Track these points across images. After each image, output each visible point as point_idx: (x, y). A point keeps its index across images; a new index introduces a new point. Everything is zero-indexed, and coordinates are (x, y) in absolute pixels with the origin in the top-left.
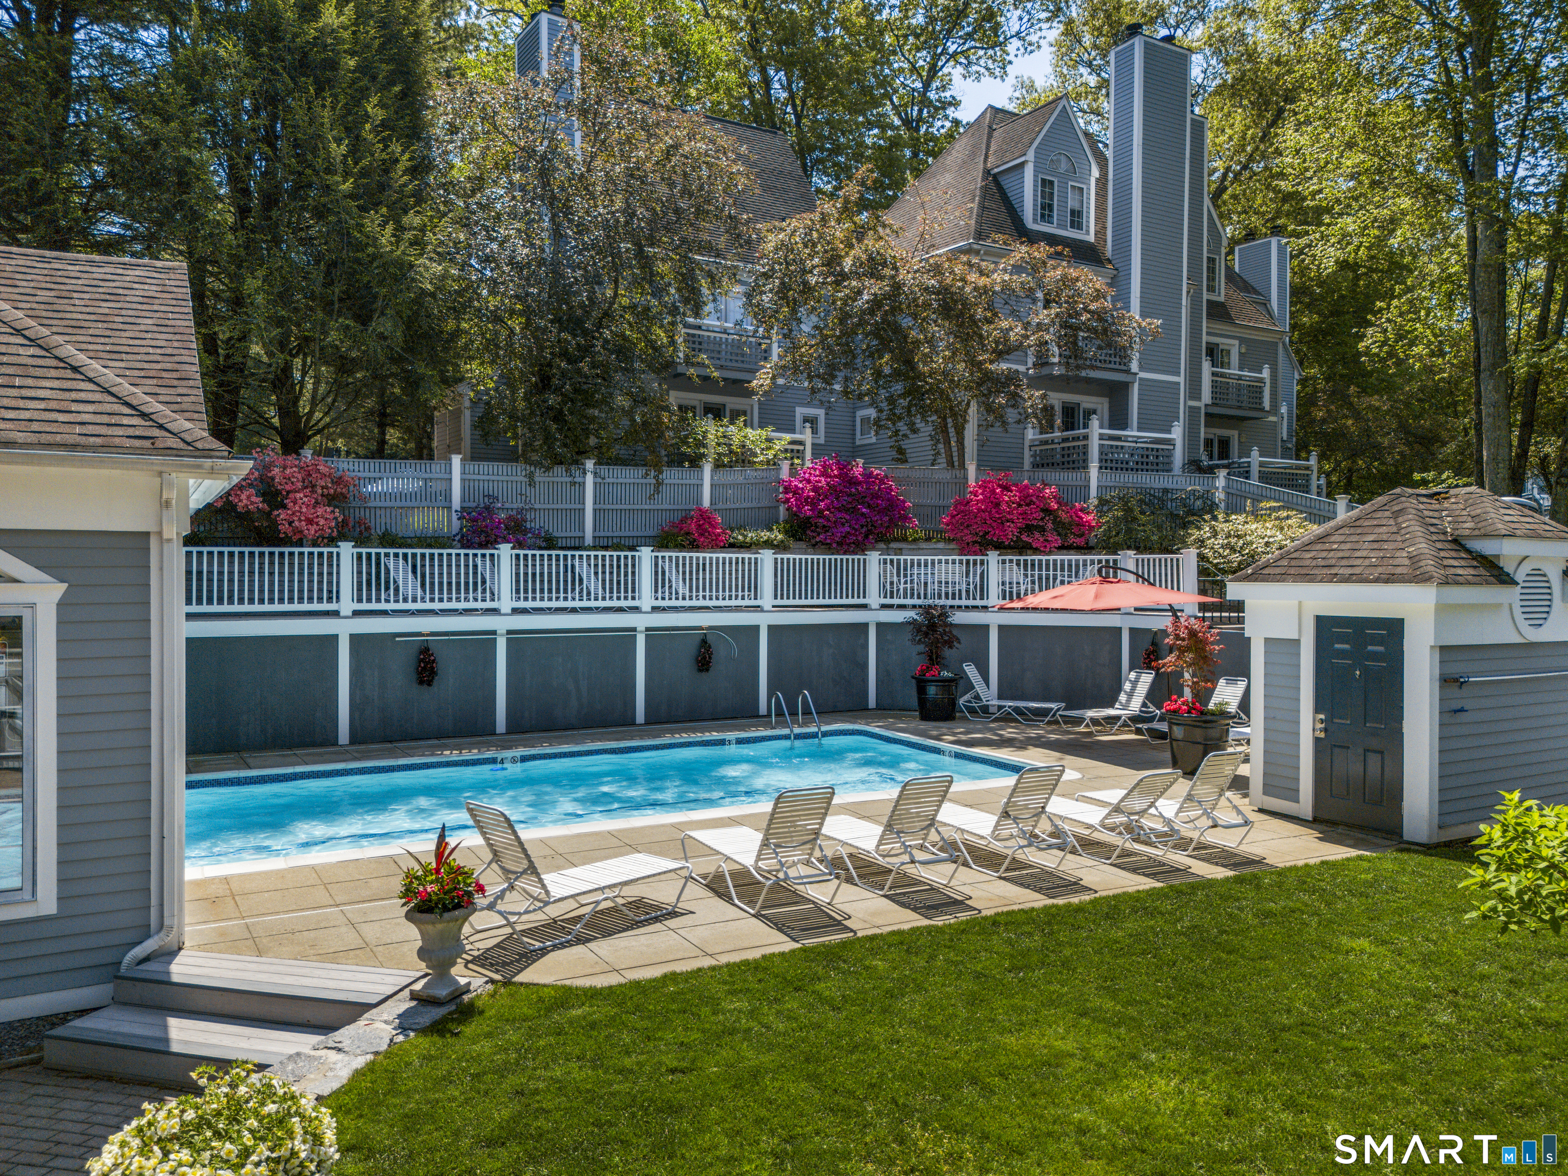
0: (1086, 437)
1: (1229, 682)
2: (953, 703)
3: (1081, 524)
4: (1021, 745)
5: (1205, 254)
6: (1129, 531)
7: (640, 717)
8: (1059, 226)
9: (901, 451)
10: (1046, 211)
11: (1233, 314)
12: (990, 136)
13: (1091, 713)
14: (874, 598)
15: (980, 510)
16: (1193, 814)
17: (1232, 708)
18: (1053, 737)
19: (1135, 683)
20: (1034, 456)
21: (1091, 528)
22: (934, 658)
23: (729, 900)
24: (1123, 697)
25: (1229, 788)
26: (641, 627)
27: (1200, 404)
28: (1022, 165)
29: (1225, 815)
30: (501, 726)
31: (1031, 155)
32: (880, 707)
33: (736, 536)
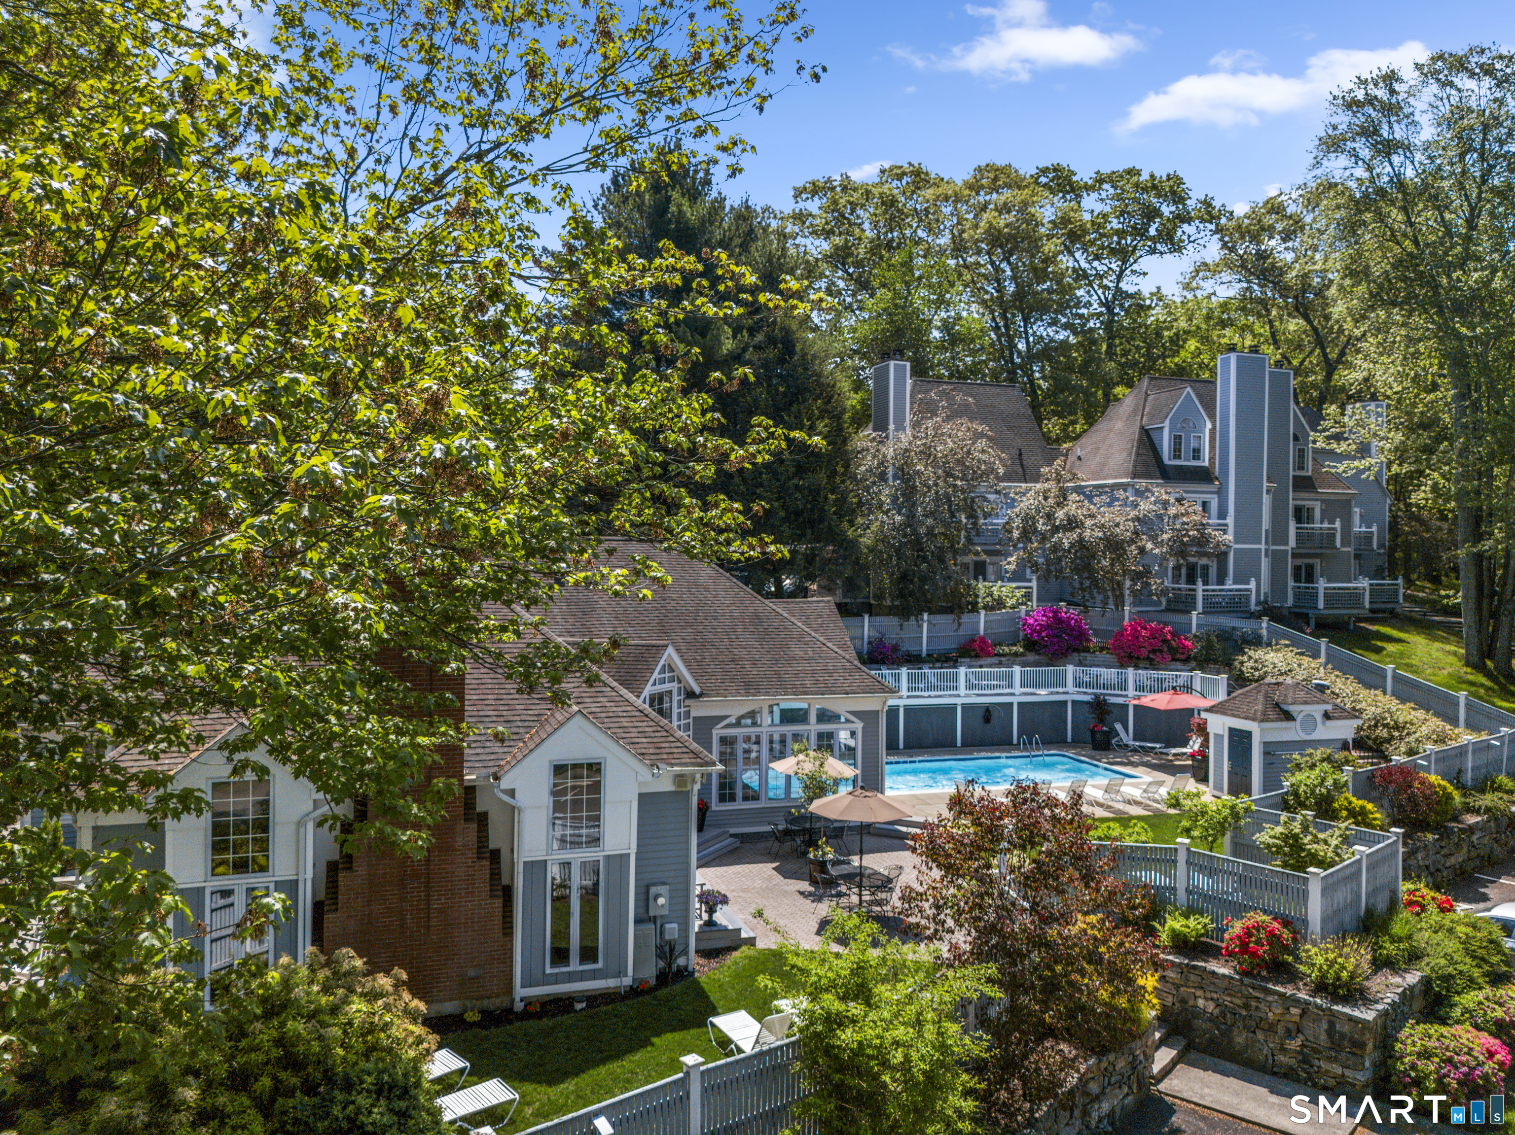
0: (1195, 590)
2: (1109, 743)
3: (1184, 647)
7: (959, 743)
8: (1185, 460)
10: (1177, 453)
11: (1317, 484)
12: (1146, 400)
13: (1175, 751)
14: (1070, 688)
15: (1128, 640)
18: (1150, 761)
21: (1190, 649)
22: (1100, 721)
24: (1191, 743)
26: (959, 704)
27: (1288, 548)
28: (1162, 426)
30: (901, 746)
31: (1167, 423)
32: (1073, 741)
33: (999, 650)
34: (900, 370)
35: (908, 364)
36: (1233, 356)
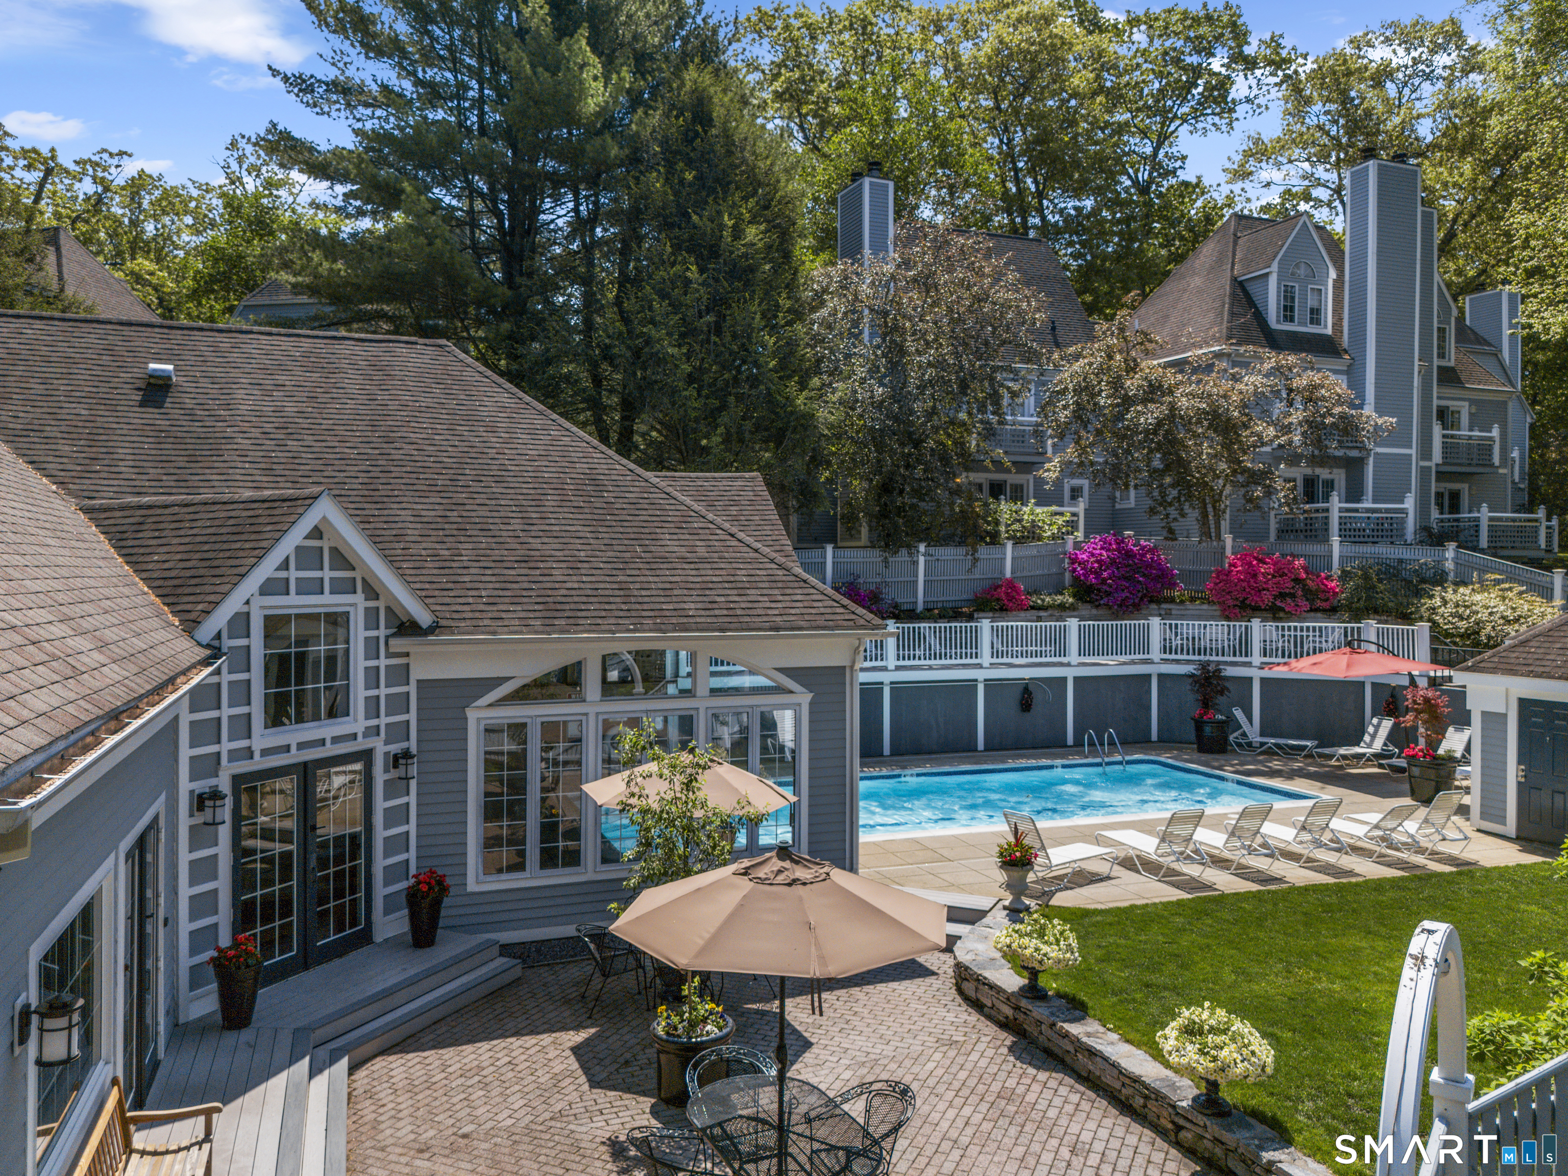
0: (1327, 510)
1: (1457, 730)
2: (1226, 739)
3: (1327, 590)
4: (1290, 775)
5: (1436, 325)
6: (1369, 598)
7: (981, 745)
8: (1300, 324)
9: (1171, 531)
10: (1288, 312)
11: (1463, 378)
12: (1235, 243)
13: (1343, 751)
14: (1156, 654)
15: (1240, 580)
16: (1428, 831)
17: (1458, 755)
18: (1312, 769)
19: (1377, 727)
20: (1279, 523)
21: (1336, 594)
22: (1206, 704)
23: (1138, 872)
24: (1367, 738)
25: (1455, 814)
26: (981, 678)
27: (1432, 464)
28: (1267, 275)
29: (1451, 834)
30: (887, 750)
31: (1275, 267)
32: (1160, 740)
33: (1036, 600)
34: (878, 194)
35: (891, 185)
36: (1372, 164)
